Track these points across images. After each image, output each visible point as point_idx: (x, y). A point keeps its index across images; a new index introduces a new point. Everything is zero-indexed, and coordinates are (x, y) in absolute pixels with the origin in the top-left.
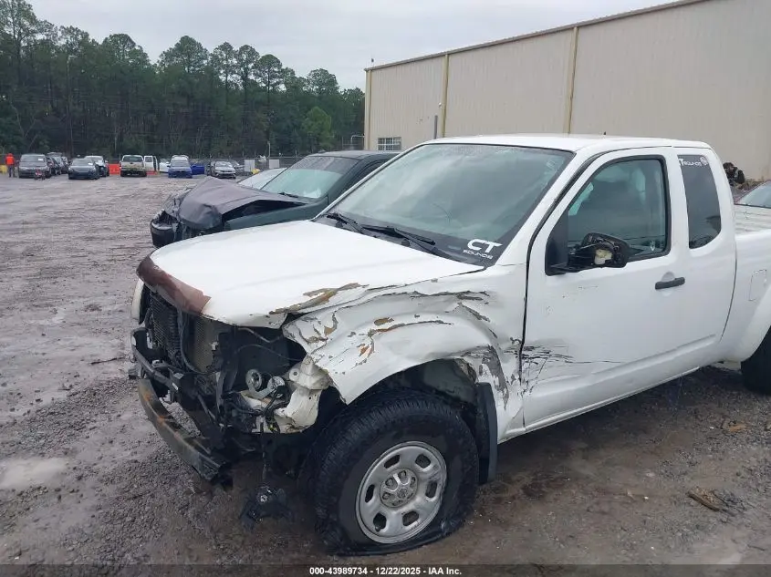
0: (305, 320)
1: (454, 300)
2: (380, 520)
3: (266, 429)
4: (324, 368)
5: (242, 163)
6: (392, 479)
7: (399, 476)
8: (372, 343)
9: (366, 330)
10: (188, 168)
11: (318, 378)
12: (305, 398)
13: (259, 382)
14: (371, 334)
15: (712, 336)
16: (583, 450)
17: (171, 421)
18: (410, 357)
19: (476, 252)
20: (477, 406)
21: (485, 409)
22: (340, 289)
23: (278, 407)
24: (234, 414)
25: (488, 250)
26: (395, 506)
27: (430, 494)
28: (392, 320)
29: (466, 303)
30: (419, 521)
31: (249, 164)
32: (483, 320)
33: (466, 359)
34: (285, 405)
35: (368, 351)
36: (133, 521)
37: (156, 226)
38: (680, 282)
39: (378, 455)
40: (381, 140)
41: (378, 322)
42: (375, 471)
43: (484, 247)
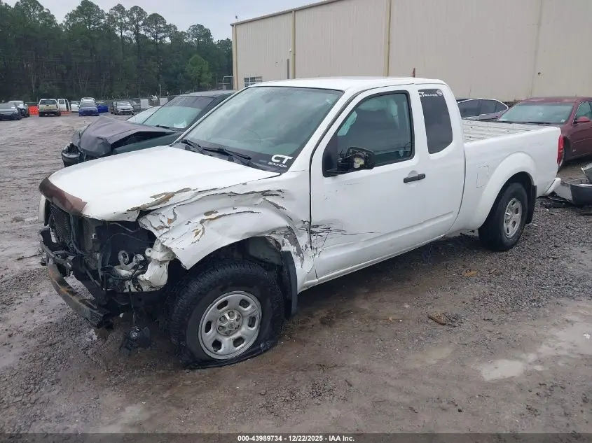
0: (153, 215)
1: (260, 197)
2: (217, 344)
3: (133, 289)
4: (169, 246)
5: (138, 101)
6: (224, 317)
7: (229, 315)
8: (203, 228)
9: (199, 220)
10: (94, 108)
11: (165, 253)
12: (157, 267)
13: (127, 259)
14: (202, 222)
15: (452, 212)
16: (366, 294)
17: (70, 290)
18: (231, 236)
19: (276, 163)
20: (282, 267)
21: (288, 268)
22: (177, 192)
23: (139, 274)
24: (111, 280)
25: (284, 162)
26: (228, 334)
27: (251, 326)
28: (217, 212)
29: (268, 198)
30: (244, 343)
31: (144, 102)
32: (281, 209)
33: (273, 236)
34: (144, 273)
35: (200, 233)
36: (49, 360)
37: (65, 155)
38: (422, 177)
39: (211, 302)
40: (246, 80)
41: (207, 214)
42: (210, 312)
43: (282, 159)
